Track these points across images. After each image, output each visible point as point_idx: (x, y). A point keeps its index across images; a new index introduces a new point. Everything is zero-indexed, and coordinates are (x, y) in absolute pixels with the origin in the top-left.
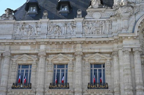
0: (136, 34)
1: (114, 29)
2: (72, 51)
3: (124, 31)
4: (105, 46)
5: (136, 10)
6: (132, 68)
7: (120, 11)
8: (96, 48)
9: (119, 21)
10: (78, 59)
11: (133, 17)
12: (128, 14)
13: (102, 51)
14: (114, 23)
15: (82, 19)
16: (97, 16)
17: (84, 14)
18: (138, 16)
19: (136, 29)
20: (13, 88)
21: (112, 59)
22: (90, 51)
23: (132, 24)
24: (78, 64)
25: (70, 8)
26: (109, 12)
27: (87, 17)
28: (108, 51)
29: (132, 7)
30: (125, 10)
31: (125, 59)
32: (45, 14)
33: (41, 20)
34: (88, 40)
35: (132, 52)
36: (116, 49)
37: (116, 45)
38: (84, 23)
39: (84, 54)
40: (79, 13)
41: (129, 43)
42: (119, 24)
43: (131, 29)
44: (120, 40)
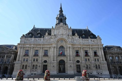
0: (56, 43)
1: (51, 41)
2: (40, 47)
3: (53, 42)
4: (48, 46)
5: (56, 37)
6: (54, 51)
7: (52, 37)
8: (46, 46)
9: (52, 39)
10: (41, 49)
11: (55, 39)
12: (54, 38)
13: (48, 47)
14: (51, 40)
15: (43, 38)
16: (47, 38)
17: (44, 37)
18: (57, 38)
19: (56, 42)
20: (24, 56)
21: (50, 49)
22: (44, 47)
23: (55, 40)
24: (41, 50)
25: (40, 35)
26: (50, 37)
27: (44, 38)
28: (49, 47)
29: (55, 36)
30: (53, 37)
31: (52, 49)
32: (33, 36)
33: (32, 38)
34: (44, 44)
35: (54, 47)
36: (51, 46)
37: (51, 45)
38: (43, 39)
39: (43, 47)
40: (42, 37)
41: (54, 45)
42: (52, 40)
43: (54, 42)
44: (52, 44)
